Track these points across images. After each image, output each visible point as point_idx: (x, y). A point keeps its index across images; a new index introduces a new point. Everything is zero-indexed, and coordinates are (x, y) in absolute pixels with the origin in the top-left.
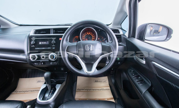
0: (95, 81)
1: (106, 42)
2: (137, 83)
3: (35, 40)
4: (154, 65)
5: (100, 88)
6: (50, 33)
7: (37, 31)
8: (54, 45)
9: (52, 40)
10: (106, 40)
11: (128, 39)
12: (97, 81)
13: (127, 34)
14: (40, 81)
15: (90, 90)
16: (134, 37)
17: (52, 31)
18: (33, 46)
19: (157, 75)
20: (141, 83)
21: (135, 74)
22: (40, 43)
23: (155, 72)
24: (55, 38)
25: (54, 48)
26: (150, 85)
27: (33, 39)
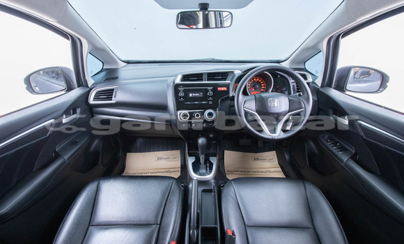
0: (255, 159)
1: (287, 93)
2: (335, 152)
3: (184, 91)
4: (360, 125)
5: (265, 170)
6: (202, 80)
7: (185, 77)
8: (210, 98)
9: (207, 91)
10: (286, 90)
11: (321, 89)
12: (258, 159)
13: (319, 82)
14: (161, 158)
15: (248, 172)
16: (330, 85)
17: (205, 77)
18: (182, 99)
19: (364, 137)
20: (341, 151)
21: (332, 139)
22: (191, 95)
23: (362, 133)
24: (211, 88)
25: (211, 103)
26: (354, 152)
27: (181, 89)
